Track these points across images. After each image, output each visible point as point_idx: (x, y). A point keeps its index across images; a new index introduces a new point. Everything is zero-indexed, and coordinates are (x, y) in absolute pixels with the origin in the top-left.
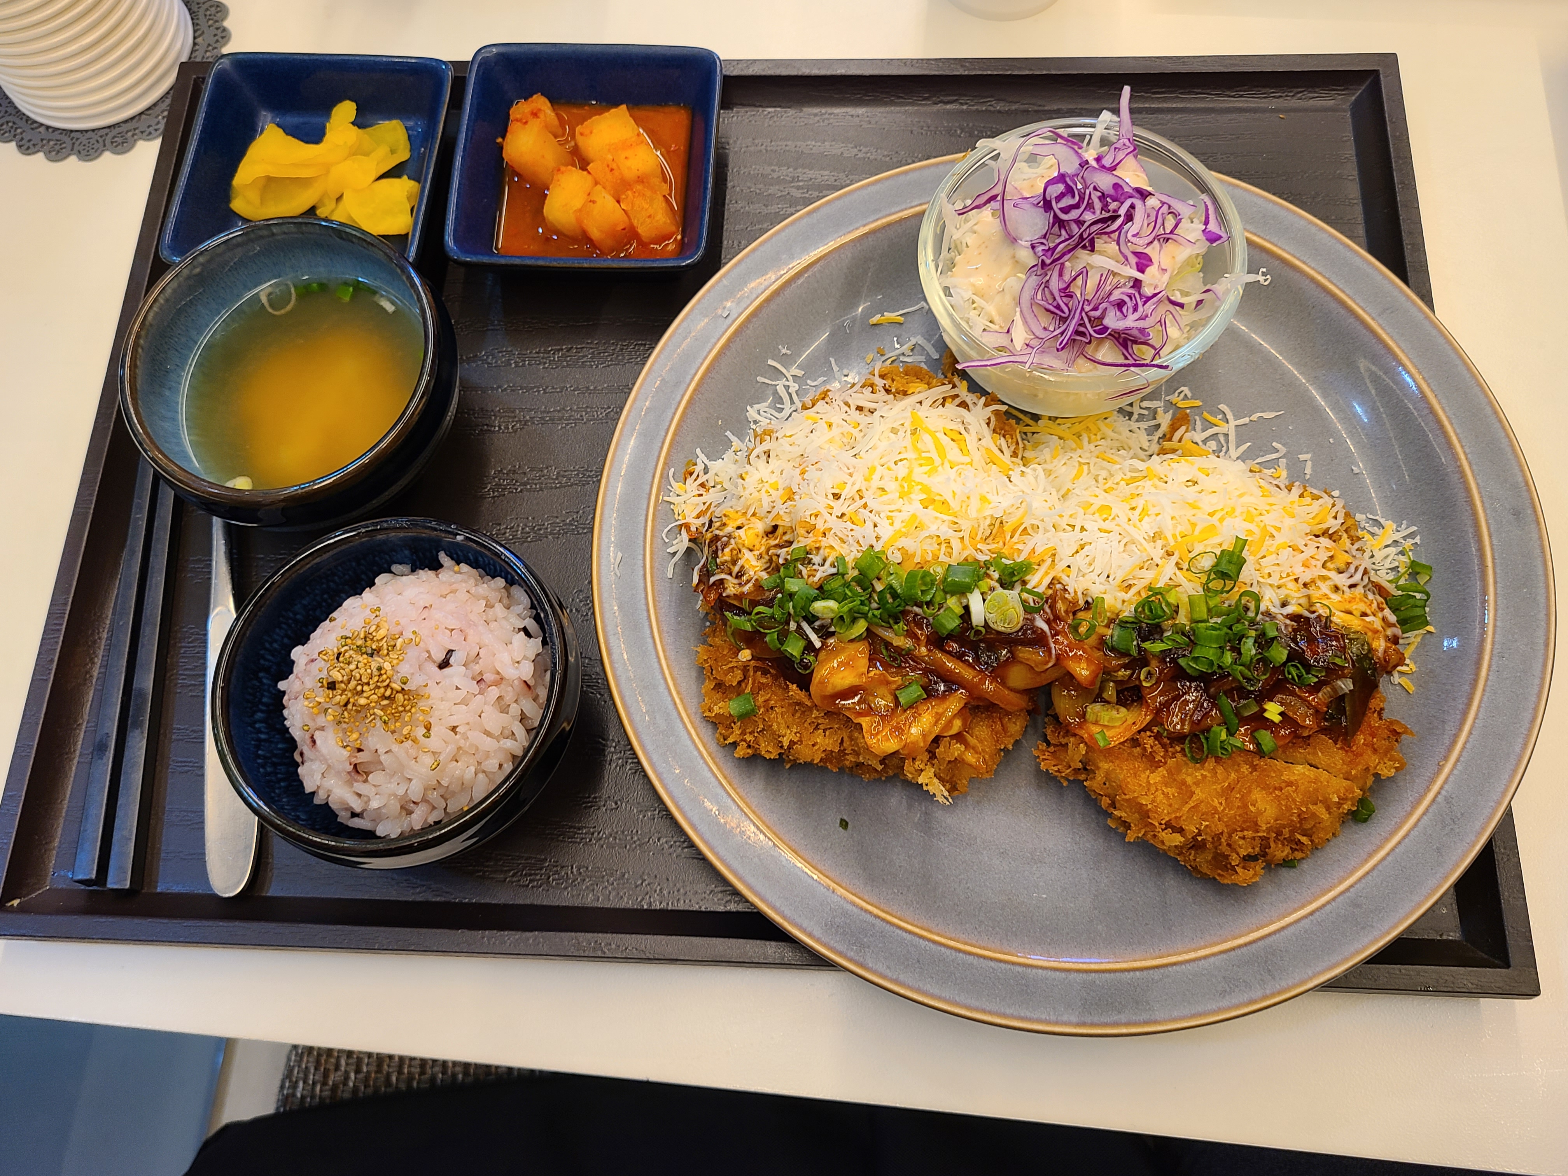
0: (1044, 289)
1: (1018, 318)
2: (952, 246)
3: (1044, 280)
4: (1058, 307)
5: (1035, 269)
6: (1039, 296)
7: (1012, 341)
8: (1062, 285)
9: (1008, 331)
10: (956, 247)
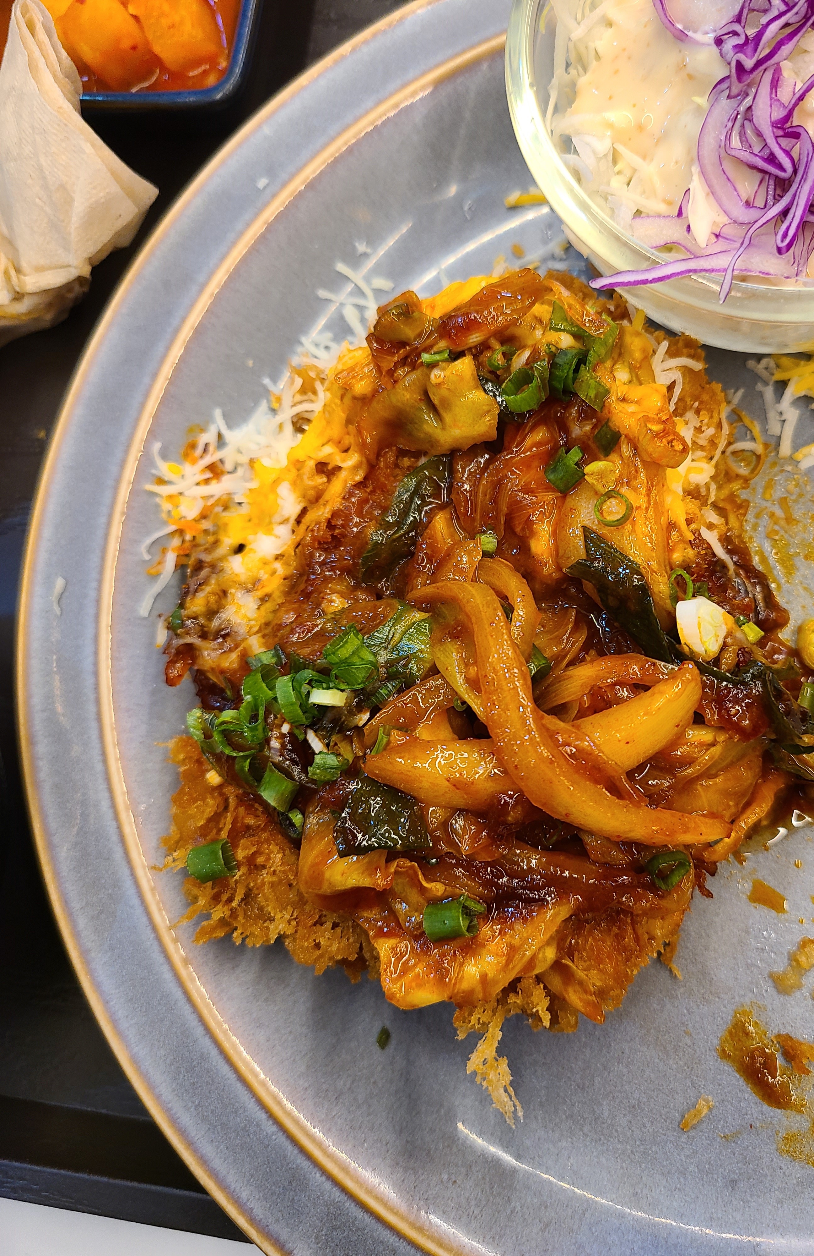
0: (743, 126)
1: (697, 186)
2: (573, 58)
3: (742, 109)
4: (772, 159)
5: (725, 85)
6: (736, 142)
7: (689, 227)
8: (779, 114)
9: (680, 214)
10: (580, 59)
